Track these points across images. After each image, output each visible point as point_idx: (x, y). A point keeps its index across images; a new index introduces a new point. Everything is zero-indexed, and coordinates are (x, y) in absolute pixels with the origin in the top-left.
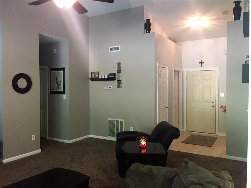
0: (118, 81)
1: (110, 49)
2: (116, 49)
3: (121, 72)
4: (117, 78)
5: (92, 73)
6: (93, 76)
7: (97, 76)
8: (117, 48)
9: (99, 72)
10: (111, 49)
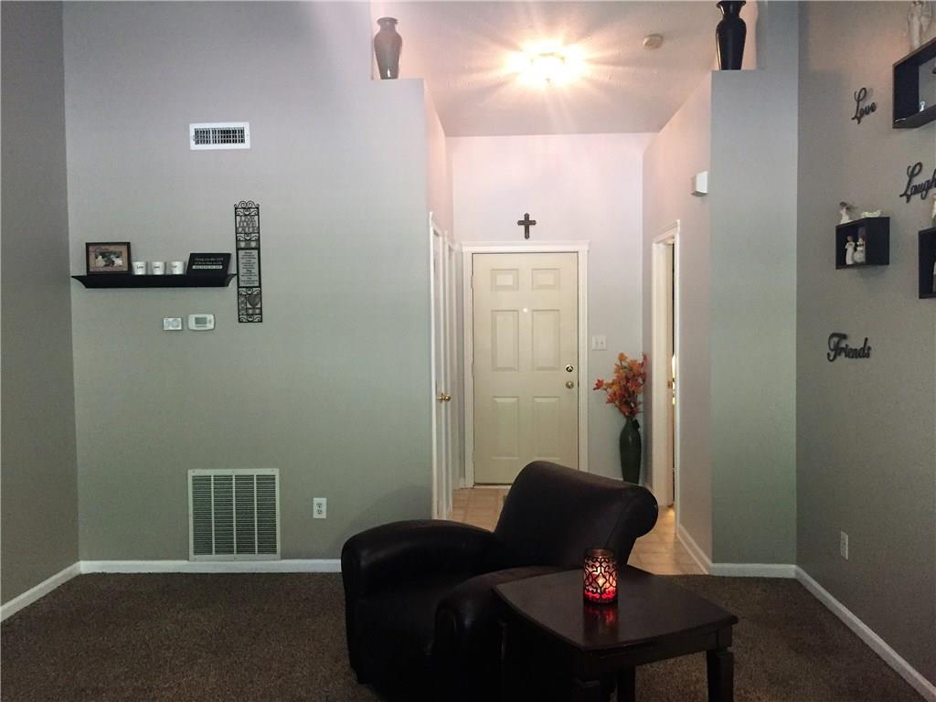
0: (243, 291)
1: (192, 133)
2: (229, 136)
3: (258, 249)
4: (238, 274)
5: (91, 249)
6: (99, 263)
7: (118, 262)
8: (234, 131)
9: (128, 244)
10: (202, 136)
